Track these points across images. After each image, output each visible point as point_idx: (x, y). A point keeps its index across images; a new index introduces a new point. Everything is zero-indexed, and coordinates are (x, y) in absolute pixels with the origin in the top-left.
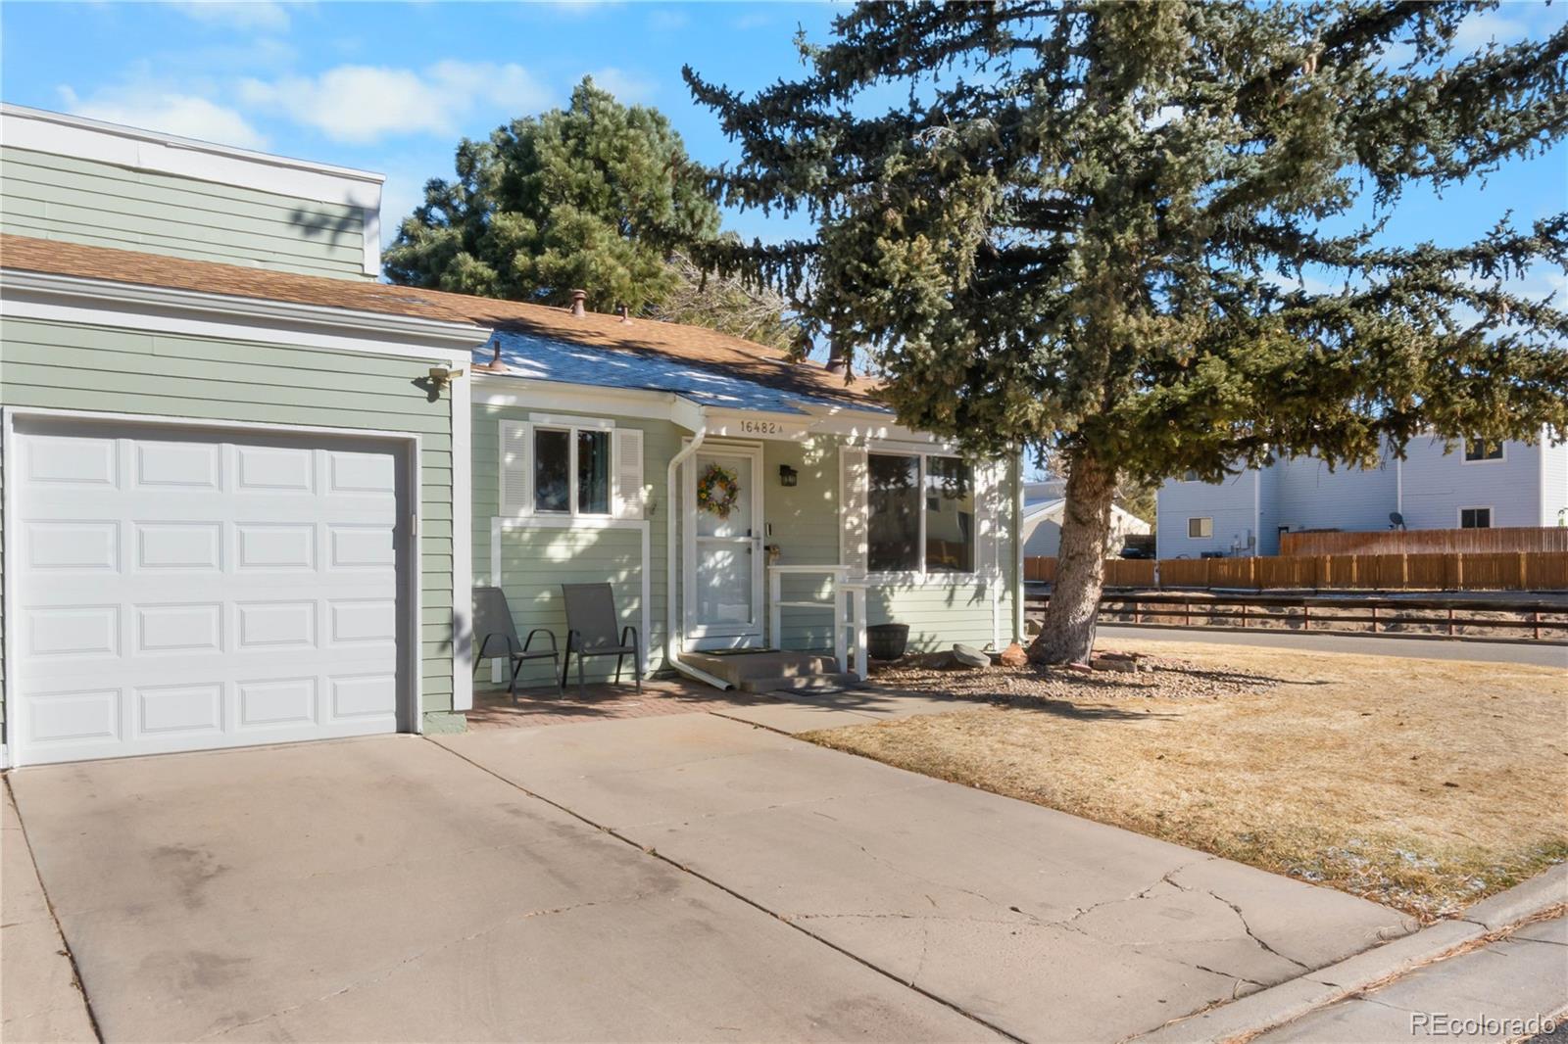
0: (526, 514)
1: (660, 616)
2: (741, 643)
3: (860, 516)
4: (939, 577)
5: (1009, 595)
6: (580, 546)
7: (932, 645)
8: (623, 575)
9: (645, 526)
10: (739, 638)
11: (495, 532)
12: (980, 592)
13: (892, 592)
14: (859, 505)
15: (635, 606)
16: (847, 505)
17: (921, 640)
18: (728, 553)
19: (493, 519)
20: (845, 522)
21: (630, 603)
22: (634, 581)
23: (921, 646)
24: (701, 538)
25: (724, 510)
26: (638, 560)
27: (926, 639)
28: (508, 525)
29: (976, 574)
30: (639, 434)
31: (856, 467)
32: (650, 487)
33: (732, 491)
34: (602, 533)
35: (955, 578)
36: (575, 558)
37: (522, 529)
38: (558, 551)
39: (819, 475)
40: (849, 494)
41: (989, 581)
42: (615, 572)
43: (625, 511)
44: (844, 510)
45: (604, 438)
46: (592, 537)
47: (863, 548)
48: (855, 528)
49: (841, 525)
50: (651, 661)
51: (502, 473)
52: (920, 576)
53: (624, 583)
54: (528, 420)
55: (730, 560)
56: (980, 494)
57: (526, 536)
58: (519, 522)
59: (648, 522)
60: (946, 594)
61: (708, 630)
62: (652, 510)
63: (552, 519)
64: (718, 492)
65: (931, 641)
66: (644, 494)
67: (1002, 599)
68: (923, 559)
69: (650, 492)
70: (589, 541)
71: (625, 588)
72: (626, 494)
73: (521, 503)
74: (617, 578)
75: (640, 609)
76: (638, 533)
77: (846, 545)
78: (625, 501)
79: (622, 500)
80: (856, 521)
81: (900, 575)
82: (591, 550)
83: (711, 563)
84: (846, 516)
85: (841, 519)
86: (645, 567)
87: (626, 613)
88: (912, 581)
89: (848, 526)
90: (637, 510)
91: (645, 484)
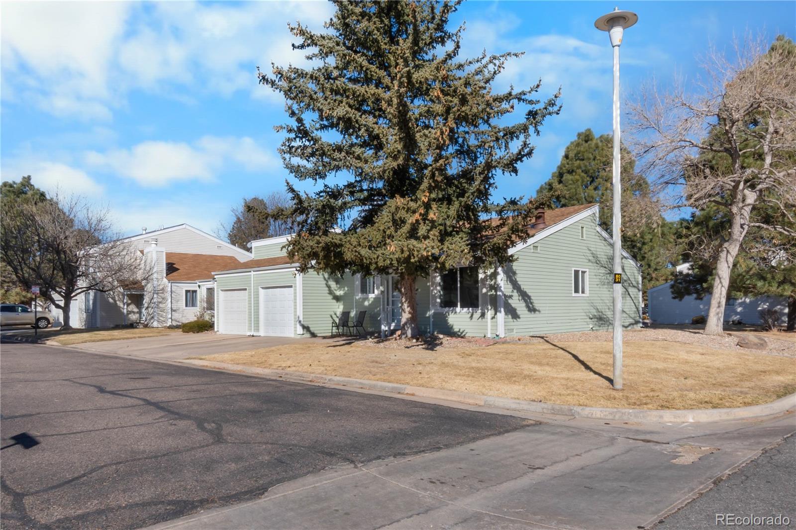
0: (359, 296)
3: (437, 290)
4: (465, 310)
6: (370, 302)
7: (464, 334)
12: (483, 315)
13: (449, 315)
14: (436, 287)
16: (433, 287)
17: (459, 331)
21: (379, 316)
23: (460, 334)
26: (380, 305)
27: (461, 331)
28: (357, 298)
29: (480, 308)
34: (374, 298)
35: (472, 310)
36: (369, 305)
37: (360, 298)
38: (366, 303)
40: (433, 283)
41: (486, 311)
42: (377, 308)
43: (378, 293)
46: (372, 299)
47: (438, 300)
48: (436, 294)
49: (431, 293)
51: (355, 286)
52: (458, 309)
56: (481, 278)
58: (359, 297)
59: (382, 295)
60: (470, 315)
62: (382, 292)
63: (365, 296)
65: (463, 332)
66: (382, 288)
68: (459, 304)
72: (378, 288)
76: (380, 298)
77: (432, 299)
80: (436, 292)
81: (452, 308)
82: (372, 302)
84: (433, 290)
86: (381, 307)
88: (455, 311)
89: (433, 293)
90: (380, 292)
91: (381, 285)
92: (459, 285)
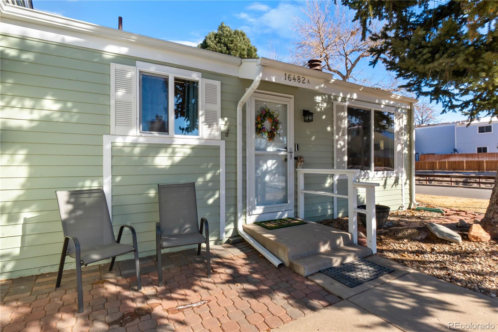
0: (134, 134)
1: (232, 203)
2: (282, 215)
3: (344, 141)
4: (380, 173)
5: (408, 182)
6: (177, 159)
8: (209, 176)
9: (222, 145)
10: (280, 213)
11: (107, 147)
12: (396, 181)
13: (359, 182)
14: (343, 135)
15: (217, 196)
16: (338, 135)
18: (274, 161)
19: (105, 137)
20: (337, 144)
21: (213, 195)
22: (216, 180)
24: (258, 152)
25: (272, 136)
26: (217, 166)
28: (118, 141)
29: (395, 171)
30: (218, 83)
31: (342, 114)
32: (226, 119)
33: (275, 123)
34: (194, 148)
35: (387, 174)
36: (173, 166)
37: (134, 145)
38: (162, 161)
39: (324, 117)
40: (339, 128)
41: (400, 175)
42: (203, 174)
43: (210, 134)
44: (337, 137)
45: (194, 84)
46: (188, 151)
47: (346, 158)
48: (342, 147)
49: (335, 146)
50: (226, 232)
51: (112, 102)
52: (371, 173)
53: (210, 181)
54: (135, 65)
55: (275, 166)
56: (396, 131)
57: (137, 150)
58: (129, 140)
59: (224, 141)
60: (383, 182)
61: (264, 209)
62: (225, 134)
63: (156, 137)
64: (267, 124)
66: (222, 124)
67: (406, 184)
68: (373, 164)
69: (226, 122)
70: (185, 153)
71: (210, 184)
72: (210, 122)
73: (129, 126)
74: (205, 178)
75: (219, 198)
76: (217, 148)
77: (338, 157)
78: (209, 127)
79: (207, 126)
80: (342, 143)
81: (363, 172)
82: (186, 160)
83: (264, 167)
84: (337, 141)
85: (335, 142)
86: (222, 171)
87: (211, 201)
88: (368, 176)
89: (339, 146)
90: (217, 134)
91: (222, 117)
92: (373, 137)
